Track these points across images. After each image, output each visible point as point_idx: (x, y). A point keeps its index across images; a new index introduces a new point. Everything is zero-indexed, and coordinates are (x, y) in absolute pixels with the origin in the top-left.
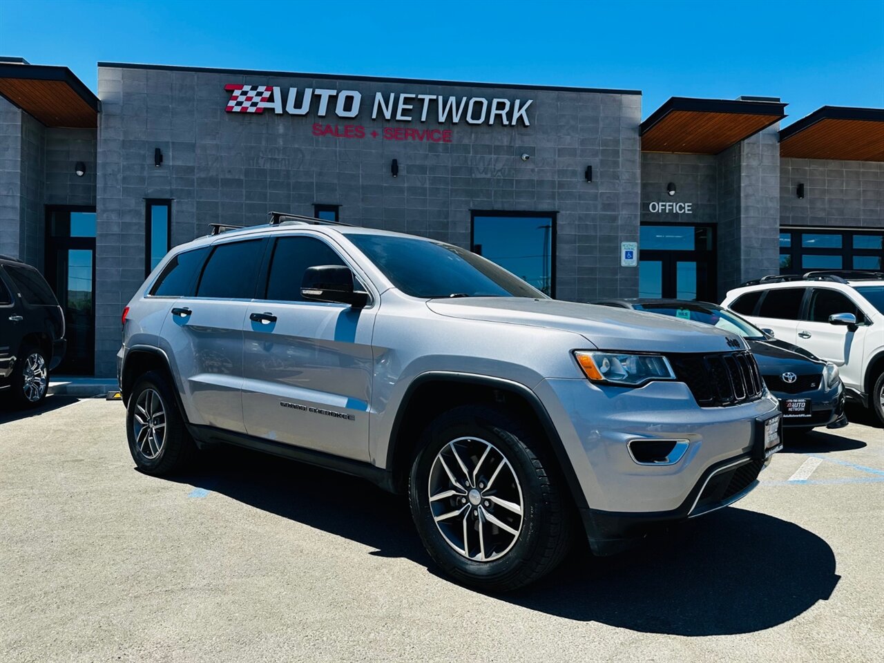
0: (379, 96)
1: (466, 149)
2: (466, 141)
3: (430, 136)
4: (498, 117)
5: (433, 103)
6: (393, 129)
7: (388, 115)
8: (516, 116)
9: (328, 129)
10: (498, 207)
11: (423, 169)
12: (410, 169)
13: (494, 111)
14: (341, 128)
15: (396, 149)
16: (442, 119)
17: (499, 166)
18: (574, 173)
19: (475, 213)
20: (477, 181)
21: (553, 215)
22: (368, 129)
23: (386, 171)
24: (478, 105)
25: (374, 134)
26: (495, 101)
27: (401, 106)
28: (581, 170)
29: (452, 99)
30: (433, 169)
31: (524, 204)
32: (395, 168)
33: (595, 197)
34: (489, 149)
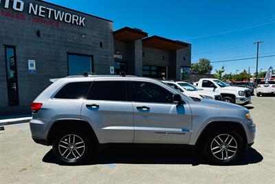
0: (31, 5)
1: (64, 30)
2: (64, 28)
3: (51, 24)
4: (75, 21)
5: (53, 12)
6: (37, 18)
7: (35, 13)
8: (80, 22)
9: (9, 14)
10: (76, 52)
11: (49, 36)
12: (44, 35)
13: (73, 19)
14: (15, 14)
15: (38, 26)
16: (56, 18)
17: (75, 38)
18: (97, 44)
19: (68, 53)
20: (69, 42)
21: (92, 56)
22: (27, 17)
23: (35, 35)
24: (68, 16)
25: (29, 19)
26: (74, 16)
27: (40, 11)
28: (99, 43)
29: (59, 12)
30: (53, 36)
31: (83, 52)
32: (38, 34)
33: (103, 52)
34: (72, 32)
